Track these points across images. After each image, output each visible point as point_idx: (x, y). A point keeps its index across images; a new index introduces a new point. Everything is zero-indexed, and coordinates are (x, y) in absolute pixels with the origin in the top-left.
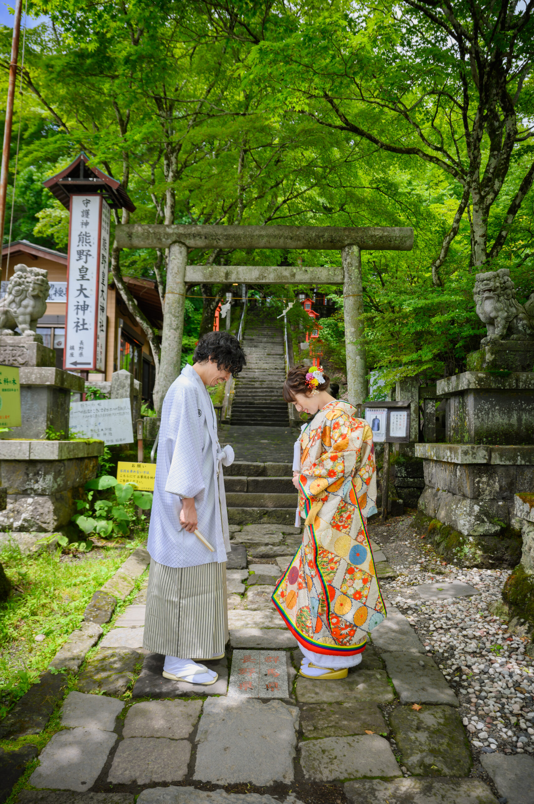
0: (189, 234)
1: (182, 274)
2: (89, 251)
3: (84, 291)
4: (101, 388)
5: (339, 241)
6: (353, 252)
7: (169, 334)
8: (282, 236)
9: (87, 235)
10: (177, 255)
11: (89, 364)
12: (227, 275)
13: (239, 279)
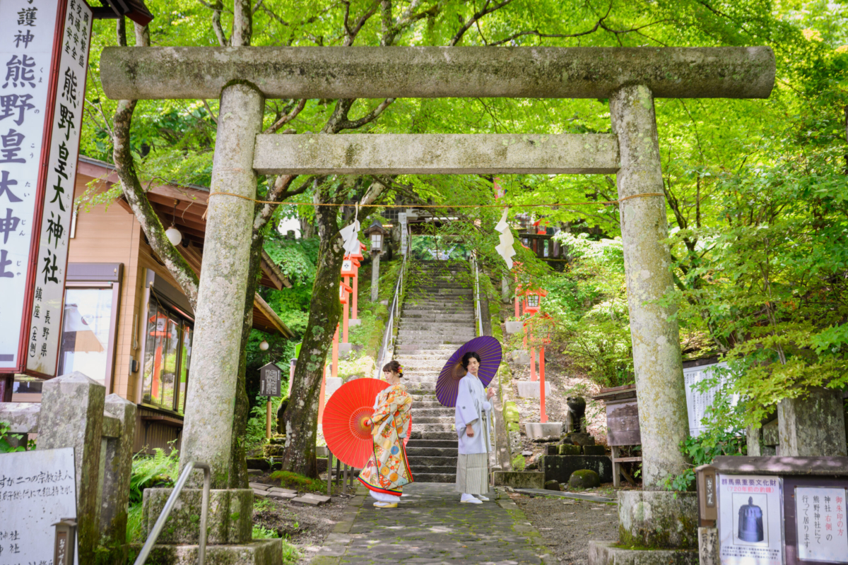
0: (265, 65)
1: (246, 151)
2: (29, 97)
3: (11, 187)
4: (13, 421)
5: (605, 76)
6: (638, 100)
7: (213, 287)
8: (475, 66)
9: (27, 62)
10: (237, 109)
11: (9, 358)
12: (350, 154)
13: (376, 162)
